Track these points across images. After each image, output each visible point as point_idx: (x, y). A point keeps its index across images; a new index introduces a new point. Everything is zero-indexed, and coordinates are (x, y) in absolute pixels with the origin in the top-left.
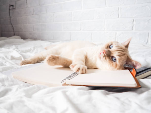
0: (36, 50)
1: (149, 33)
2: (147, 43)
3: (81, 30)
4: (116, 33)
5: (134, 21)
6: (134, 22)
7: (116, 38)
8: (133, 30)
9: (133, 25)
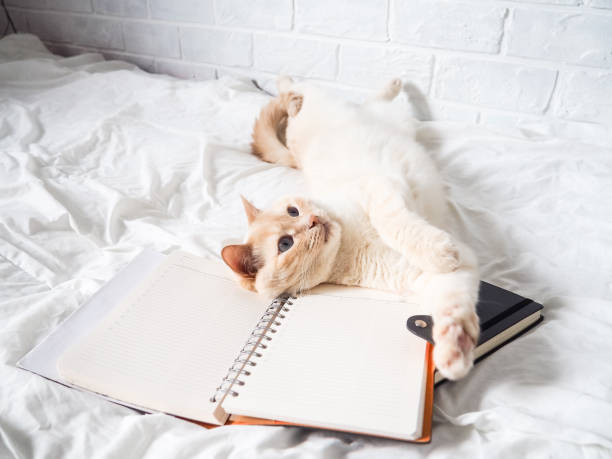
0: (114, 139)
1: (558, 73)
2: (546, 110)
3: (292, 27)
4: (433, 60)
5: (506, 15)
6: (509, 21)
7: (431, 78)
8: (499, 52)
9: (503, 35)
